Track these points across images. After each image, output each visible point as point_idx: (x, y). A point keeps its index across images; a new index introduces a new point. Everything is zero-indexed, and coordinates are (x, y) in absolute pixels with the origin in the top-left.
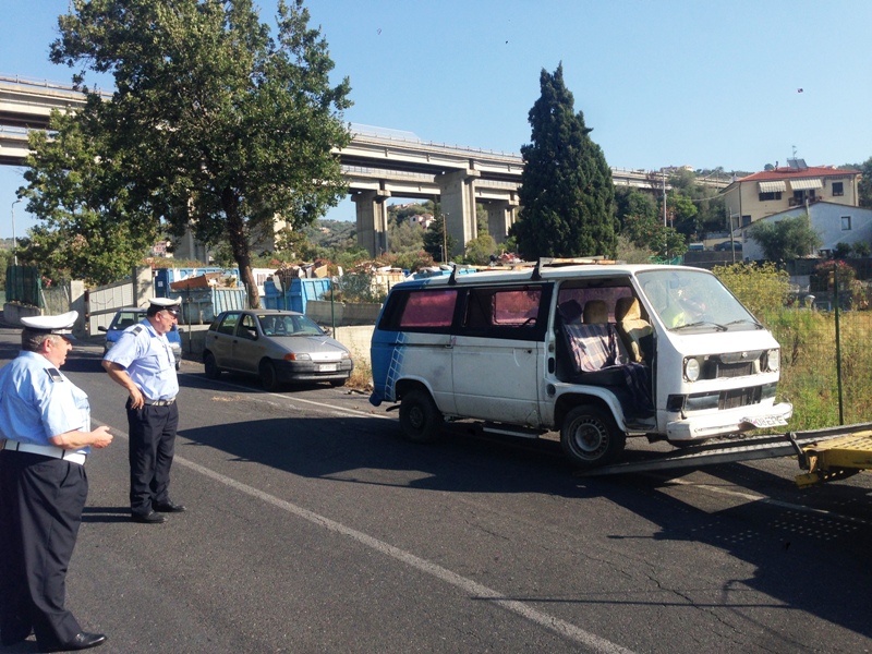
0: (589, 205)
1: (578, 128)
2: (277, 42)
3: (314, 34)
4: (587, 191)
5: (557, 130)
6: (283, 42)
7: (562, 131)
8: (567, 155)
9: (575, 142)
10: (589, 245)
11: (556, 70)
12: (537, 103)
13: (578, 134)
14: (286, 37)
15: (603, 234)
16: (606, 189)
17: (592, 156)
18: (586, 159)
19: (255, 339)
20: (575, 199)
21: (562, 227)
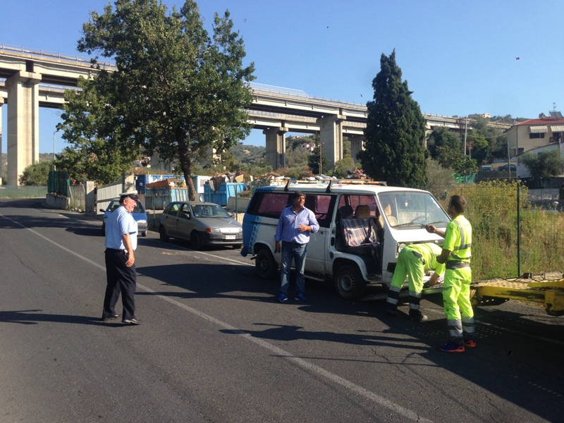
0: (409, 141)
1: (404, 91)
2: (212, 40)
3: (235, 35)
4: (407, 131)
5: (390, 92)
6: (216, 40)
7: (393, 93)
8: (396, 108)
9: (401, 100)
10: (408, 166)
11: (391, 54)
12: (378, 75)
13: (403, 95)
14: (218, 37)
15: (417, 159)
16: (421, 131)
17: (412, 109)
18: (408, 111)
19: (189, 219)
20: (399, 136)
21: (391, 154)
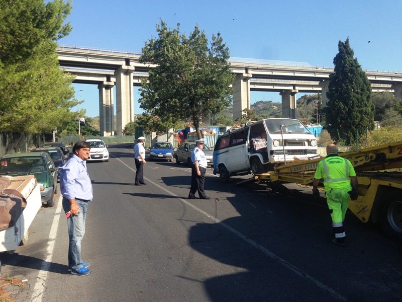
0: (358, 99)
1: (355, 65)
2: (211, 50)
3: (224, 45)
4: (357, 93)
7: (346, 67)
8: (348, 77)
9: (352, 71)
10: (357, 116)
12: (337, 55)
13: (354, 68)
15: (364, 112)
16: (367, 92)
17: (361, 77)
18: (357, 79)
19: (187, 151)
20: (351, 97)
21: (344, 109)
